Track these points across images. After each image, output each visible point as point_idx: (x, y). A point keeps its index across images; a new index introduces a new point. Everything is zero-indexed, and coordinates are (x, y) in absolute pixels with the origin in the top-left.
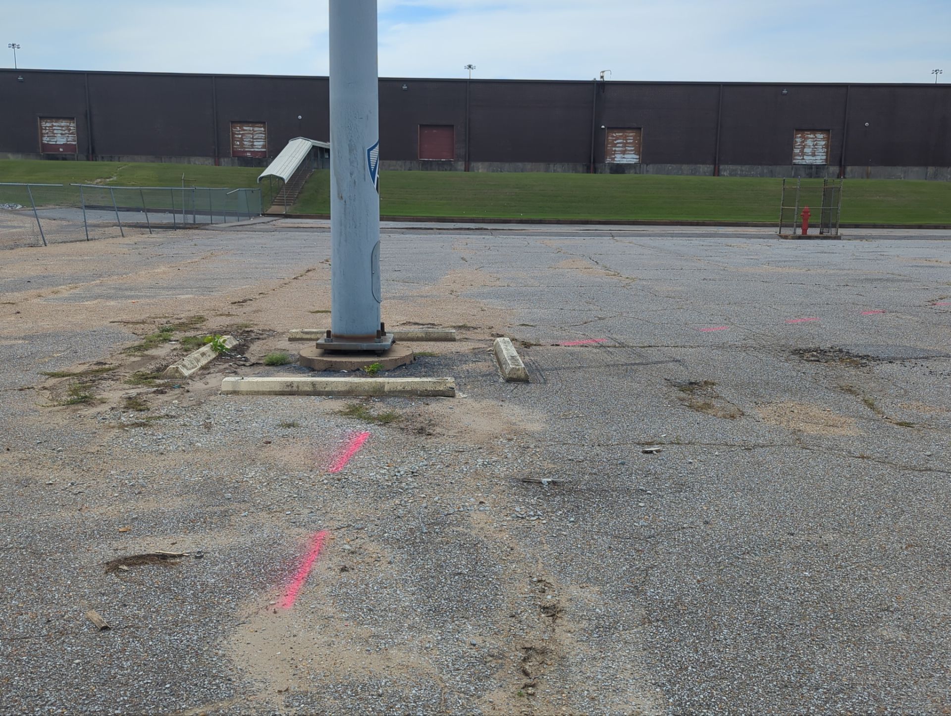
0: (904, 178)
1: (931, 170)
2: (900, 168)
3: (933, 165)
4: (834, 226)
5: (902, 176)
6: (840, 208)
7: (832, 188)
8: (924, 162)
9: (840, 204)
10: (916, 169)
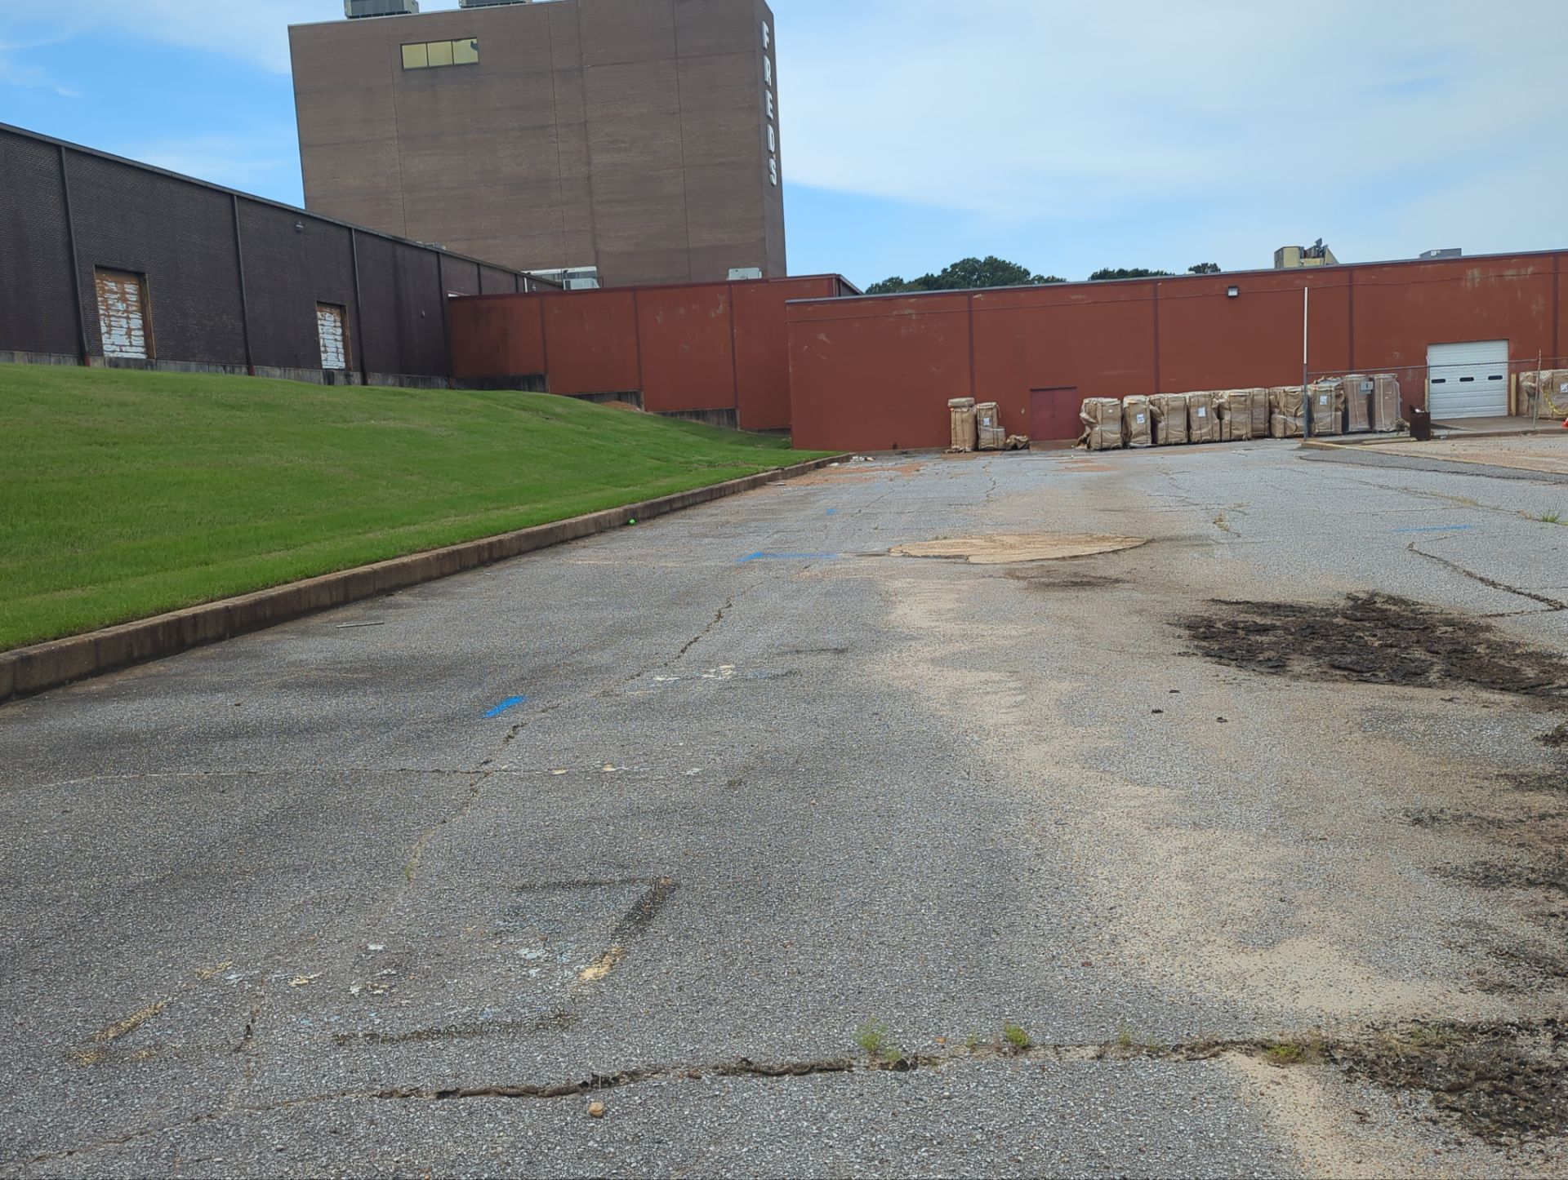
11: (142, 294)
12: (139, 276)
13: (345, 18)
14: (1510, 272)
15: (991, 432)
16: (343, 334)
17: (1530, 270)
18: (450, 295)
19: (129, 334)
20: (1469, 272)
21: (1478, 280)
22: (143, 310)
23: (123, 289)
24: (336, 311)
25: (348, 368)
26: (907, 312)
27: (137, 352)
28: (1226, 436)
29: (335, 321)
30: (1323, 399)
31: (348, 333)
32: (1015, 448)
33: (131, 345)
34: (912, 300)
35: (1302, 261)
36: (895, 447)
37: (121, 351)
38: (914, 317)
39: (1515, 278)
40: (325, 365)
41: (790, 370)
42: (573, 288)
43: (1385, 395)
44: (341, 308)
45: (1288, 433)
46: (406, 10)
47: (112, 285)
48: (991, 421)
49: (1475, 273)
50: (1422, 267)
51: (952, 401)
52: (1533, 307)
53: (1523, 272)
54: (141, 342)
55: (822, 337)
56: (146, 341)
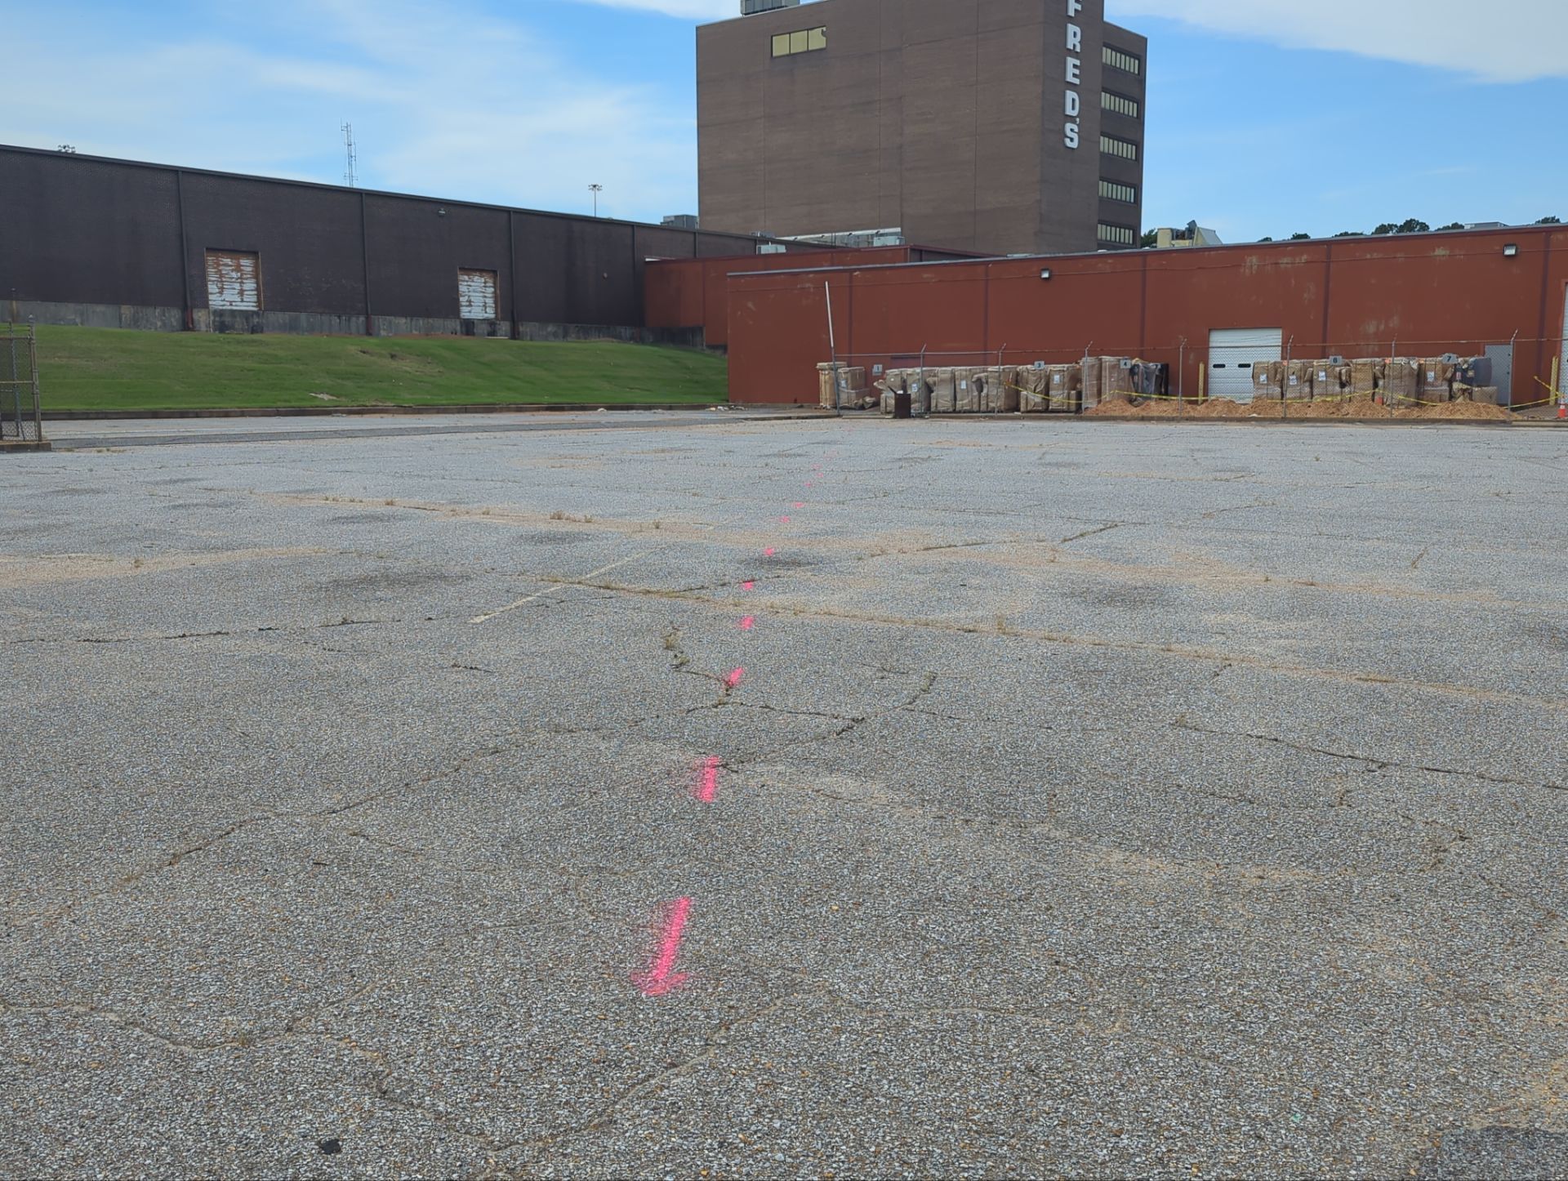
0: (82, 324)
1: (127, 311)
2: (71, 306)
3: (128, 302)
4: (30, 416)
5: (78, 320)
6: (37, 383)
7: (11, 340)
8: (113, 297)
9: (36, 375)
10: (100, 308)
11: (256, 266)
12: (252, 253)
13: (740, 15)
14: (1285, 260)
15: (847, 394)
16: (495, 292)
17: (1304, 258)
18: (647, 260)
19: (241, 292)
20: (1248, 259)
21: (1255, 267)
22: (256, 277)
23: (239, 263)
24: (492, 274)
25: (496, 318)
26: (807, 285)
27: (249, 304)
28: (983, 407)
29: (485, 283)
30: (1057, 378)
31: (498, 292)
32: (862, 408)
33: (242, 301)
34: (811, 276)
35: (1173, 242)
36: (795, 401)
37: (231, 305)
38: (812, 290)
39: (1289, 266)
40: (466, 313)
41: (729, 331)
42: (762, 252)
43: (1111, 377)
44: (495, 272)
45: (1029, 408)
46: (783, 4)
47: (228, 261)
48: (847, 382)
49: (1253, 260)
50: (1207, 253)
51: (820, 365)
52: (1305, 295)
53: (1297, 260)
54: (255, 299)
55: (750, 305)
56: (258, 298)
